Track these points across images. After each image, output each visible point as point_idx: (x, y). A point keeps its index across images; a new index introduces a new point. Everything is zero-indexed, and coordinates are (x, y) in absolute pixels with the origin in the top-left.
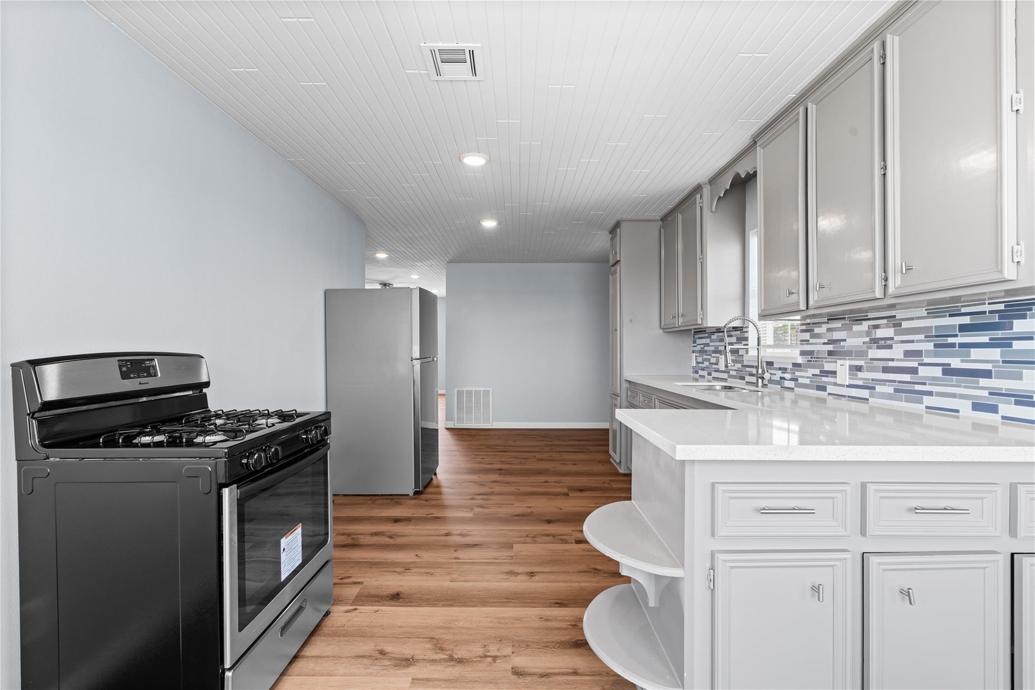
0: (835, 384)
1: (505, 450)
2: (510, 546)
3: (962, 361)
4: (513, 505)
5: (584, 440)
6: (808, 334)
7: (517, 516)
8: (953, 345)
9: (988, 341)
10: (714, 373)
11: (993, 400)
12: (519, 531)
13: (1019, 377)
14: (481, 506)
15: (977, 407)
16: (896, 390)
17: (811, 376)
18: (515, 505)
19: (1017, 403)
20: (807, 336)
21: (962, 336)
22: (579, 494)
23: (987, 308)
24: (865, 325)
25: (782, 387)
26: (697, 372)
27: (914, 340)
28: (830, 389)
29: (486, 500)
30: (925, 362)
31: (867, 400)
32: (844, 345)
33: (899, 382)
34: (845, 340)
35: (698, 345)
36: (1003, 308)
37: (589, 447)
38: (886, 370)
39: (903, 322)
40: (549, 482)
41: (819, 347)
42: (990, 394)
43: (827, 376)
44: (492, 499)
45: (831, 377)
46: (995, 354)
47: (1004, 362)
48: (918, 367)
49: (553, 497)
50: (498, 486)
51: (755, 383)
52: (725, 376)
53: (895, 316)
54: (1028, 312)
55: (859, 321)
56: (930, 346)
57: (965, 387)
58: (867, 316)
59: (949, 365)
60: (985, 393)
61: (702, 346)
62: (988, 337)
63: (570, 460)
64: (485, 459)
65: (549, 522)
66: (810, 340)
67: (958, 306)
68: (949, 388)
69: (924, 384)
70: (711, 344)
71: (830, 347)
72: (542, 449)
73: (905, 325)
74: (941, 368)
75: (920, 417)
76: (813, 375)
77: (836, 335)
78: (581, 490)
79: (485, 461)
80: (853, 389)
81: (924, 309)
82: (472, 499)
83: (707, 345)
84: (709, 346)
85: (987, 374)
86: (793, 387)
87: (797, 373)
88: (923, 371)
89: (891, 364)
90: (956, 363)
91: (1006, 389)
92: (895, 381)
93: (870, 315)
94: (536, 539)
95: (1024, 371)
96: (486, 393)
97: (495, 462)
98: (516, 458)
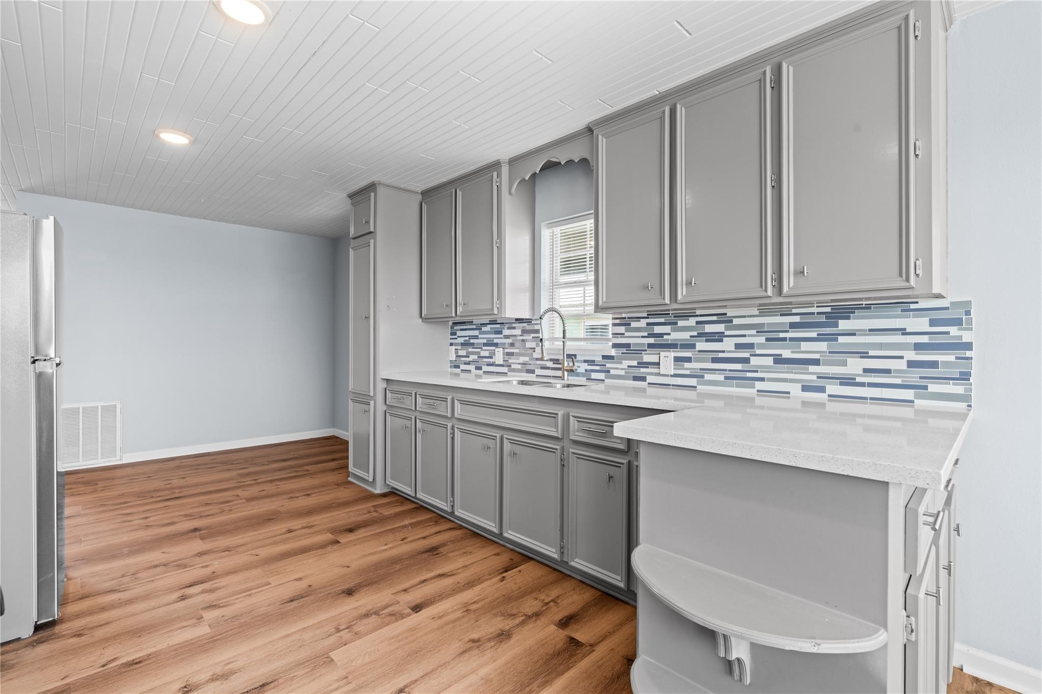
0: (659, 374)
1: (177, 495)
2: (324, 660)
3: (792, 352)
4: (269, 584)
5: (291, 459)
6: (623, 328)
7: (292, 601)
8: (784, 339)
9: (816, 336)
10: (486, 367)
11: (821, 383)
12: (318, 626)
13: (845, 364)
14: (212, 607)
15: (805, 388)
16: (726, 378)
17: (627, 367)
18: (273, 584)
19: (842, 384)
20: (622, 329)
21: (792, 332)
22: (351, 537)
23: (815, 310)
24: (692, 322)
25: (587, 379)
26: (457, 367)
27: (746, 335)
28: (650, 379)
29: (212, 591)
30: (757, 353)
31: (696, 387)
32: (667, 338)
33: (730, 370)
34: (669, 334)
35: (458, 337)
36: (830, 311)
37: (306, 468)
38: (715, 360)
39: (734, 319)
40: (295, 530)
41: (636, 339)
42: (818, 377)
43: (648, 367)
44: (223, 587)
45: (651, 368)
46: (823, 346)
47: (830, 352)
48: (750, 358)
49: (320, 551)
50: (215, 559)
51: (561, 377)
52: (505, 370)
53: (726, 314)
54: (851, 315)
55: (686, 317)
56: (762, 340)
57: (796, 373)
58: (695, 312)
59: (781, 355)
60: (814, 377)
61: (467, 338)
62: (816, 333)
63: (298, 491)
64: (152, 519)
65: (350, 592)
66: (626, 333)
67: (790, 308)
68: (781, 374)
69: (757, 371)
70: (480, 336)
71: (651, 341)
72: (240, 482)
73: (736, 321)
74: (772, 358)
75: (753, 399)
76: (629, 366)
77: (658, 330)
78: (351, 531)
79: (154, 521)
80: (679, 378)
81: (756, 308)
82: (183, 598)
83: (476, 337)
84: (478, 338)
85: (816, 362)
86: (604, 379)
87: (608, 365)
88: (754, 361)
89: (721, 355)
90: (787, 354)
91: (832, 374)
92: (725, 370)
93: (698, 312)
94: (356, 628)
95: (848, 359)
96: (110, 410)
97: (175, 520)
98: (207, 504)
